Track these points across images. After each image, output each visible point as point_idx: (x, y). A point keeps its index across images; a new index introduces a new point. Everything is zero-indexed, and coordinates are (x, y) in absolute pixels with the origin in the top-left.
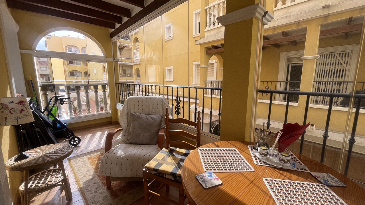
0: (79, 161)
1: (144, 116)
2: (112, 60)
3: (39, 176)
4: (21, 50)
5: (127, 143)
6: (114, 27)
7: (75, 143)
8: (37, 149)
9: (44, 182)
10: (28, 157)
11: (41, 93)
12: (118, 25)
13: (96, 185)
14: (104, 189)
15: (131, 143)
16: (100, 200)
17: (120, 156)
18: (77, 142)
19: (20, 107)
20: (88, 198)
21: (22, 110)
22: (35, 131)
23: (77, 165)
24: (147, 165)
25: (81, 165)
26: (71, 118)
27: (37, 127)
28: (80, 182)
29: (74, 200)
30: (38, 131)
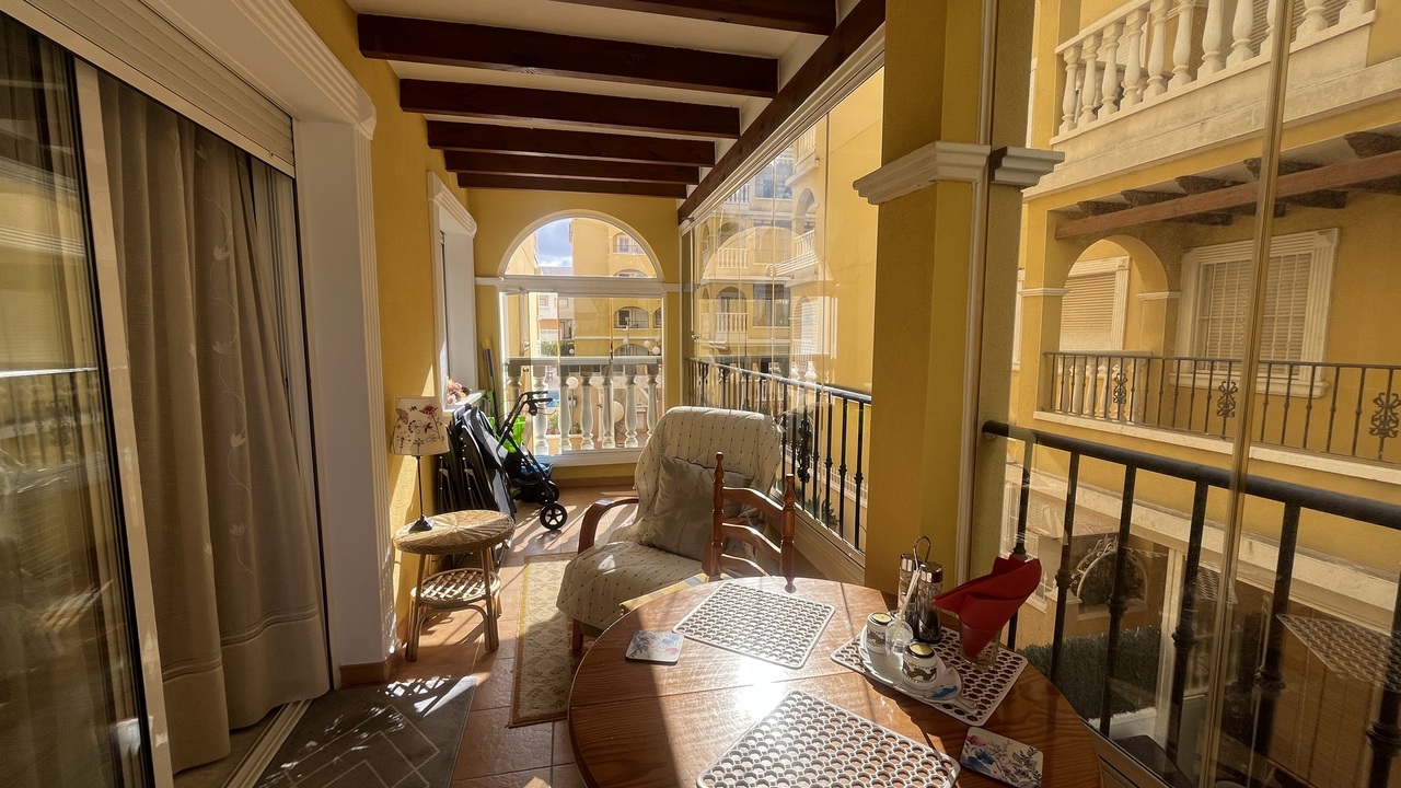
0: (546, 568)
1: (696, 469)
2: (678, 288)
3: (449, 578)
4: (478, 279)
5: (641, 544)
6: (683, 195)
7: (553, 523)
8: (452, 515)
9: (451, 593)
10: (430, 528)
11: (505, 378)
12: (691, 188)
13: (555, 636)
14: (565, 650)
15: (650, 545)
16: (546, 672)
17: (604, 571)
18: (560, 518)
19: (425, 419)
20: (525, 661)
21: (428, 426)
22: (465, 473)
23: (538, 577)
24: (627, 603)
25: (545, 580)
26: (564, 453)
27: (469, 467)
28: (524, 619)
29: (500, 654)
30: (470, 476)
